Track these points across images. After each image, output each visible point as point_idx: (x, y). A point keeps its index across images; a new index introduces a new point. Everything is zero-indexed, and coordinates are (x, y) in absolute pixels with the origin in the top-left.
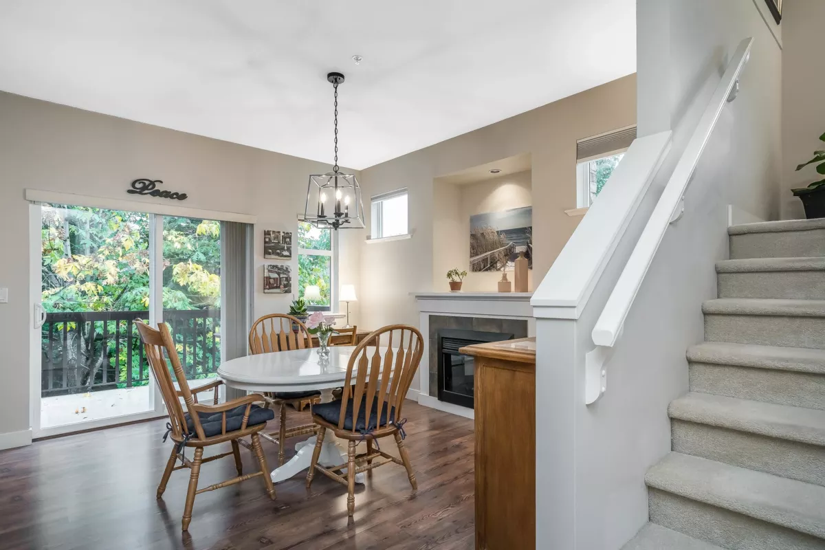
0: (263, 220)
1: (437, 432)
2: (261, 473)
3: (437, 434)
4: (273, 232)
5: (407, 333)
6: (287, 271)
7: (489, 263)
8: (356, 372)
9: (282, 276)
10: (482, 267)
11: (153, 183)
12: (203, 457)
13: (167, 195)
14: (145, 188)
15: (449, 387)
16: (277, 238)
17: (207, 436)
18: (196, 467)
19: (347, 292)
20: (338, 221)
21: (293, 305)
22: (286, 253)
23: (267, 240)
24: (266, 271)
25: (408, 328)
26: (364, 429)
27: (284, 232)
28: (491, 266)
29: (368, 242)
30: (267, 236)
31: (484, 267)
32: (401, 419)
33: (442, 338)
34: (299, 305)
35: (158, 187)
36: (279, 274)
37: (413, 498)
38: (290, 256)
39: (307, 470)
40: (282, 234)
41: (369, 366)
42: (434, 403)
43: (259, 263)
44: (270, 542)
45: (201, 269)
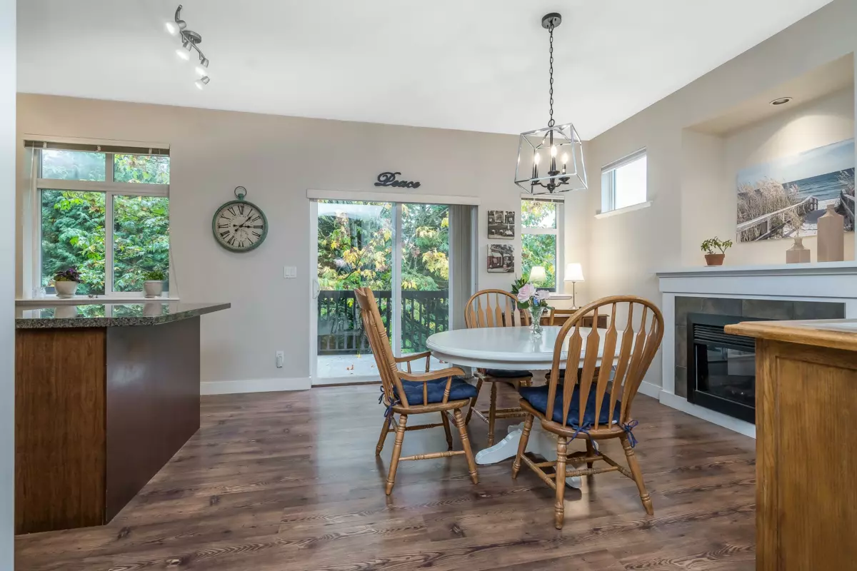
0: (487, 201)
1: (685, 442)
2: (463, 452)
3: (688, 445)
4: (497, 212)
5: (638, 308)
6: (510, 250)
7: (769, 228)
8: (566, 355)
9: (505, 255)
10: (757, 234)
11: (393, 175)
12: (408, 425)
13: (404, 184)
14: (388, 180)
15: (703, 386)
16: (500, 217)
17: (410, 404)
18: (400, 434)
19: (573, 272)
20: (553, 180)
21: (515, 284)
22: (509, 232)
23: (491, 220)
24: (490, 250)
25: (640, 301)
26: (578, 424)
27: (507, 212)
28: (772, 232)
29: (598, 217)
30: (490, 216)
31: (761, 235)
32: (630, 419)
33: (695, 324)
34: (521, 283)
35: (398, 178)
36: (502, 254)
37: (646, 527)
38: (513, 236)
39: (514, 458)
40: (505, 214)
41: (583, 347)
42: (682, 404)
43: (483, 244)
44: (462, 534)
45: (445, 256)
